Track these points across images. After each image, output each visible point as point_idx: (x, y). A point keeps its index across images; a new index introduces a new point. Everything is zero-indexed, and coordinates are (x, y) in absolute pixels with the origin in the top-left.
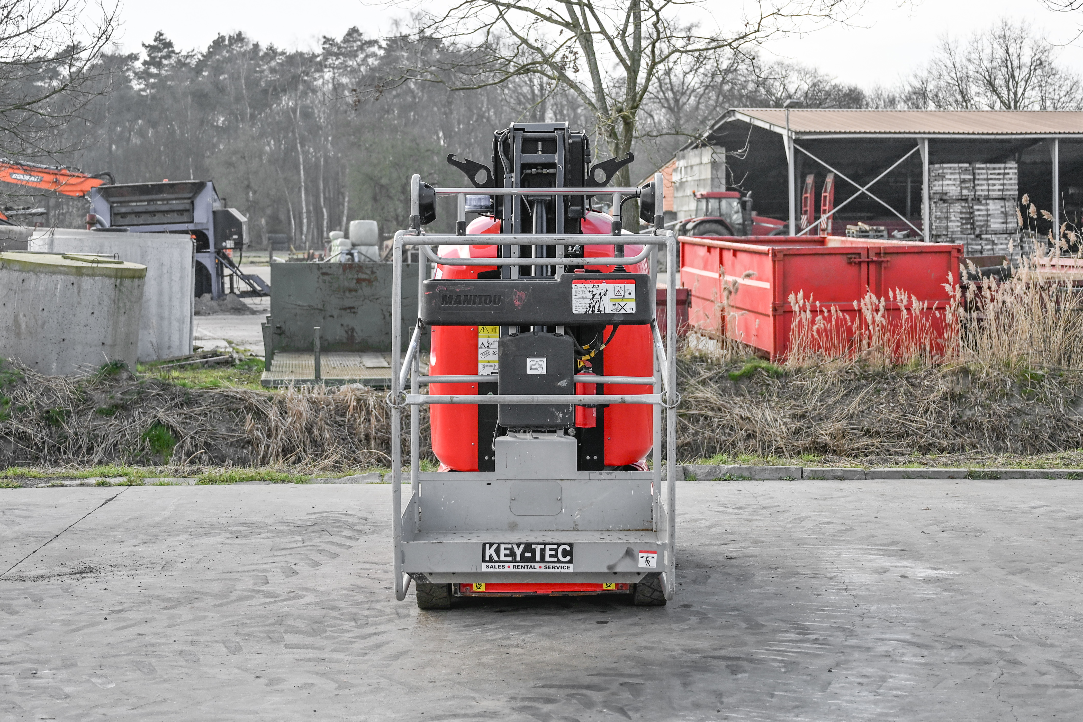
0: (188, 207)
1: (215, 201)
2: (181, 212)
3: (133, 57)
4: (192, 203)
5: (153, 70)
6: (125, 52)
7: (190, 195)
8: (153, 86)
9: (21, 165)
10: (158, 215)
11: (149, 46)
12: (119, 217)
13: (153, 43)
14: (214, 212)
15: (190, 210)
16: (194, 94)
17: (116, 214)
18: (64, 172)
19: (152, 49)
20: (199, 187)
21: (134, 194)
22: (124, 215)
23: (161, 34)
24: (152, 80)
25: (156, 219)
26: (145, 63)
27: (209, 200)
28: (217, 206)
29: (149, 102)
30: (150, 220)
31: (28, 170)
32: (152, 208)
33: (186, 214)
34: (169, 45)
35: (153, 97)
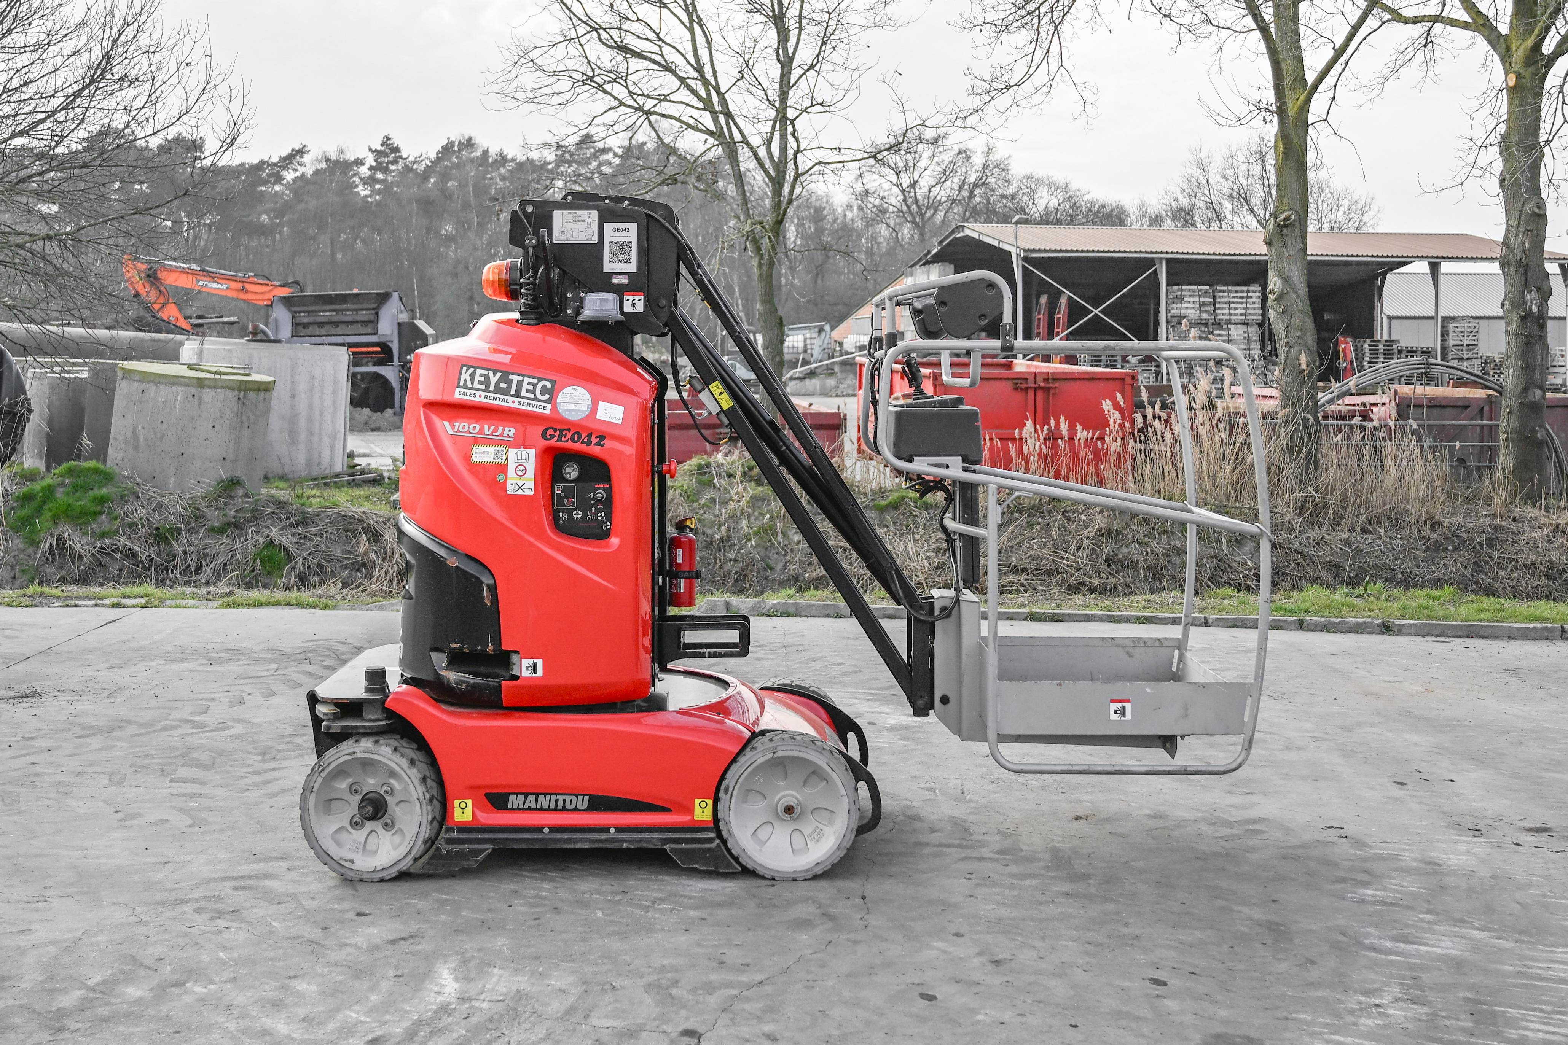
0: (372, 318)
1: (401, 312)
2: (365, 323)
3: (359, 162)
4: (377, 314)
5: (380, 176)
6: (351, 157)
7: (375, 306)
8: (379, 192)
9: (208, 272)
10: (341, 326)
11: (376, 151)
12: (300, 328)
13: (379, 148)
14: (399, 324)
15: (374, 322)
16: (419, 201)
17: (297, 324)
18: (251, 279)
19: (378, 153)
20: (384, 298)
21: (316, 304)
22: (306, 326)
23: (389, 139)
24: (378, 186)
25: (339, 330)
26: (371, 168)
27: (394, 311)
28: (404, 317)
29: (373, 208)
30: (333, 331)
31: (214, 277)
32: (339, 318)
33: (371, 325)
34: (397, 150)
35: (378, 204)
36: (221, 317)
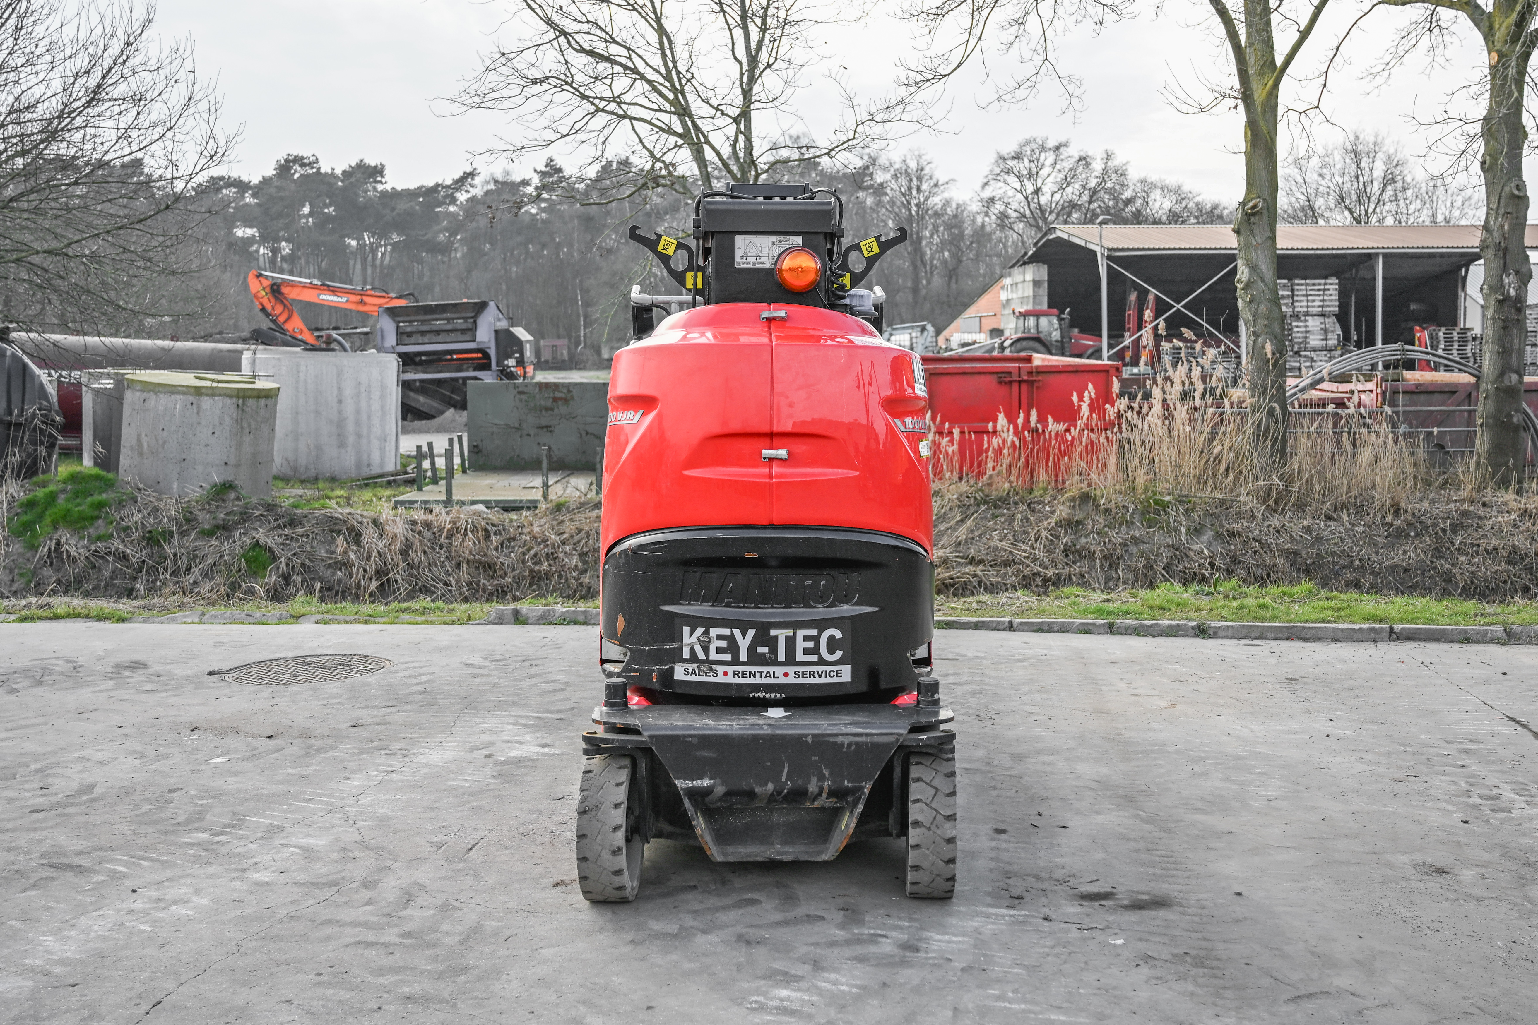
0: (470, 326)
1: (499, 320)
2: (463, 331)
3: (525, 183)
4: (475, 322)
5: (545, 195)
6: (517, 178)
7: (472, 315)
8: (543, 210)
9: (328, 286)
10: (442, 335)
11: (541, 172)
12: (405, 337)
13: (544, 169)
14: (496, 332)
15: (471, 331)
16: (579, 217)
17: (402, 333)
18: (369, 292)
19: (543, 174)
20: (482, 306)
21: (418, 314)
22: (409, 335)
23: (552, 161)
24: (543, 205)
25: (440, 338)
26: (537, 188)
27: (491, 319)
28: (503, 324)
29: (539, 225)
30: (435, 338)
31: (334, 291)
32: (449, 327)
33: (469, 333)
34: (560, 170)
35: (543, 221)
36: (356, 328)
